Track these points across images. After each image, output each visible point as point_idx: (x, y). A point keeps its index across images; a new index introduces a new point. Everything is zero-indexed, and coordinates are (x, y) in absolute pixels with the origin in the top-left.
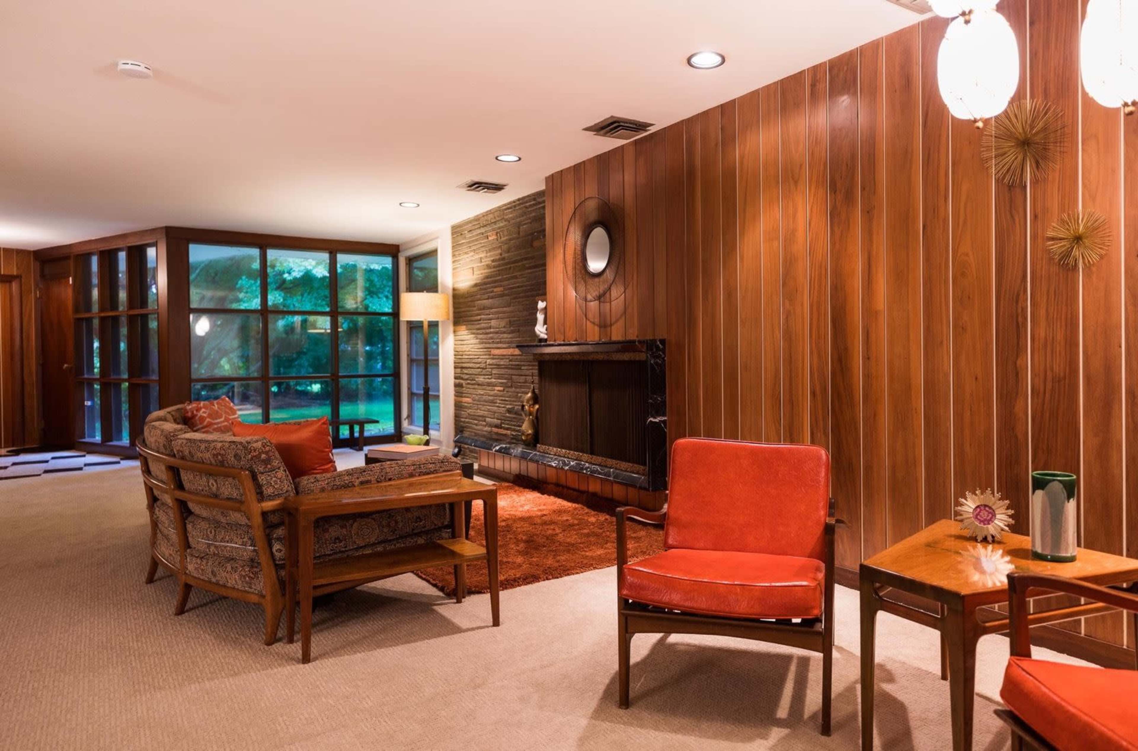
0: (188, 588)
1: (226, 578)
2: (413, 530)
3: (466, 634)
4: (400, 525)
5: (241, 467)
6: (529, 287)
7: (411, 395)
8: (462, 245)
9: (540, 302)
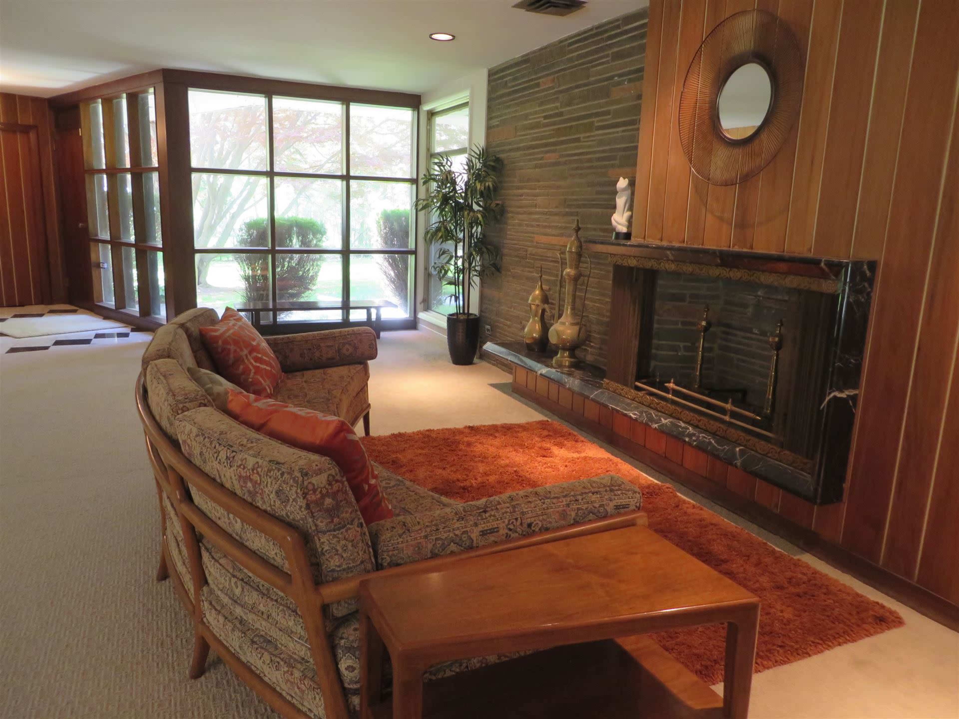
5: (287, 514)
6: (597, 155)
7: (428, 276)
8: (502, 96)
9: (621, 179)
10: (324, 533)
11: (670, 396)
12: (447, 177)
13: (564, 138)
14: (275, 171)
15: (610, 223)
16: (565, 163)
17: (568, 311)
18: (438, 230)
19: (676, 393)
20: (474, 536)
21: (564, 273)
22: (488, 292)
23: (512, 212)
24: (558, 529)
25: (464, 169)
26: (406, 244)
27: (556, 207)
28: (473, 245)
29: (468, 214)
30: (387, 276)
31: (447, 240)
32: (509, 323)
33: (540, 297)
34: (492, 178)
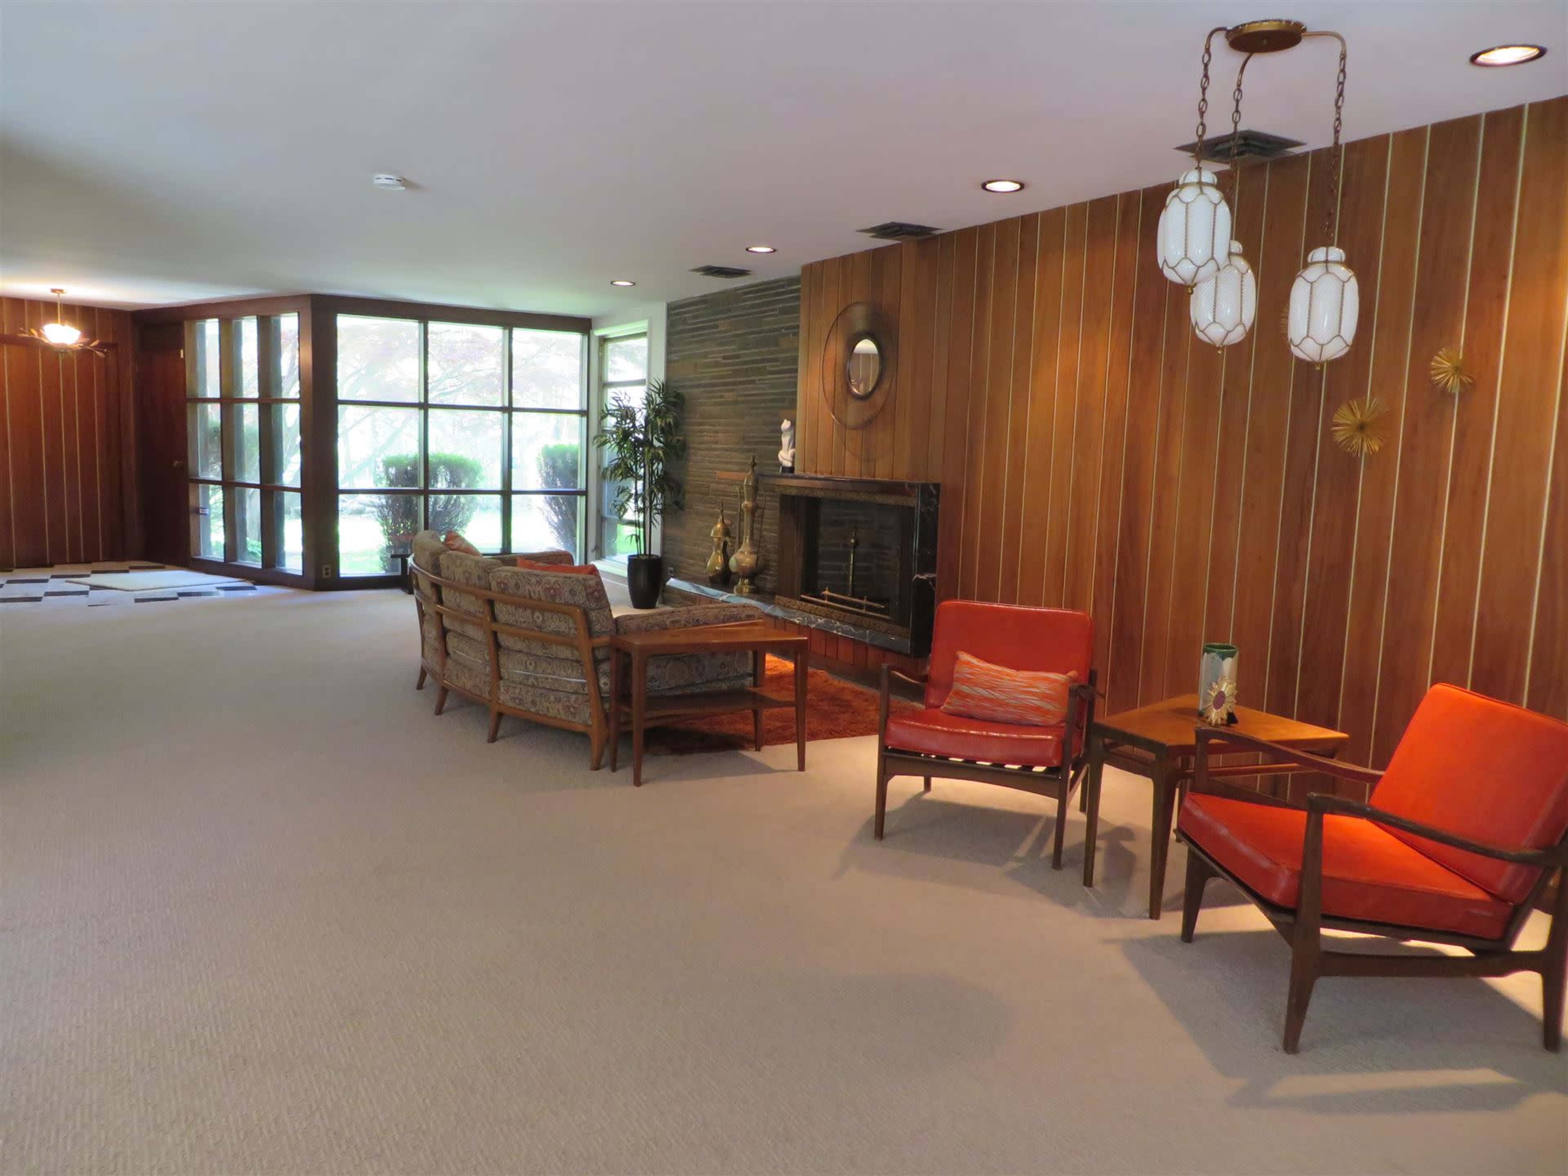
0: (500, 715)
1: (547, 708)
2: (718, 675)
3: (777, 774)
4: (707, 670)
5: (575, 602)
6: (771, 397)
7: (601, 519)
8: (682, 332)
9: (785, 421)
10: (594, 610)
11: (826, 602)
12: (627, 413)
13: (741, 379)
14: (430, 402)
15: (777, 459)
16: (743, 402)
17: (747, 540)
18: (617, 466)
19: (831, 599)
20: (668, 623)
21: (742, 505)
22: (671, 532)
23: (693, 448)
24: (713, 624)
25: (644, 404)
26: (575, 486)
27: (737, 444)
28: (654, 482)
29: (649, 451)
30: (549, 522)
31: (627, 477)
32: (692, 561)
33: (721, 530)
34: (673, 414)
